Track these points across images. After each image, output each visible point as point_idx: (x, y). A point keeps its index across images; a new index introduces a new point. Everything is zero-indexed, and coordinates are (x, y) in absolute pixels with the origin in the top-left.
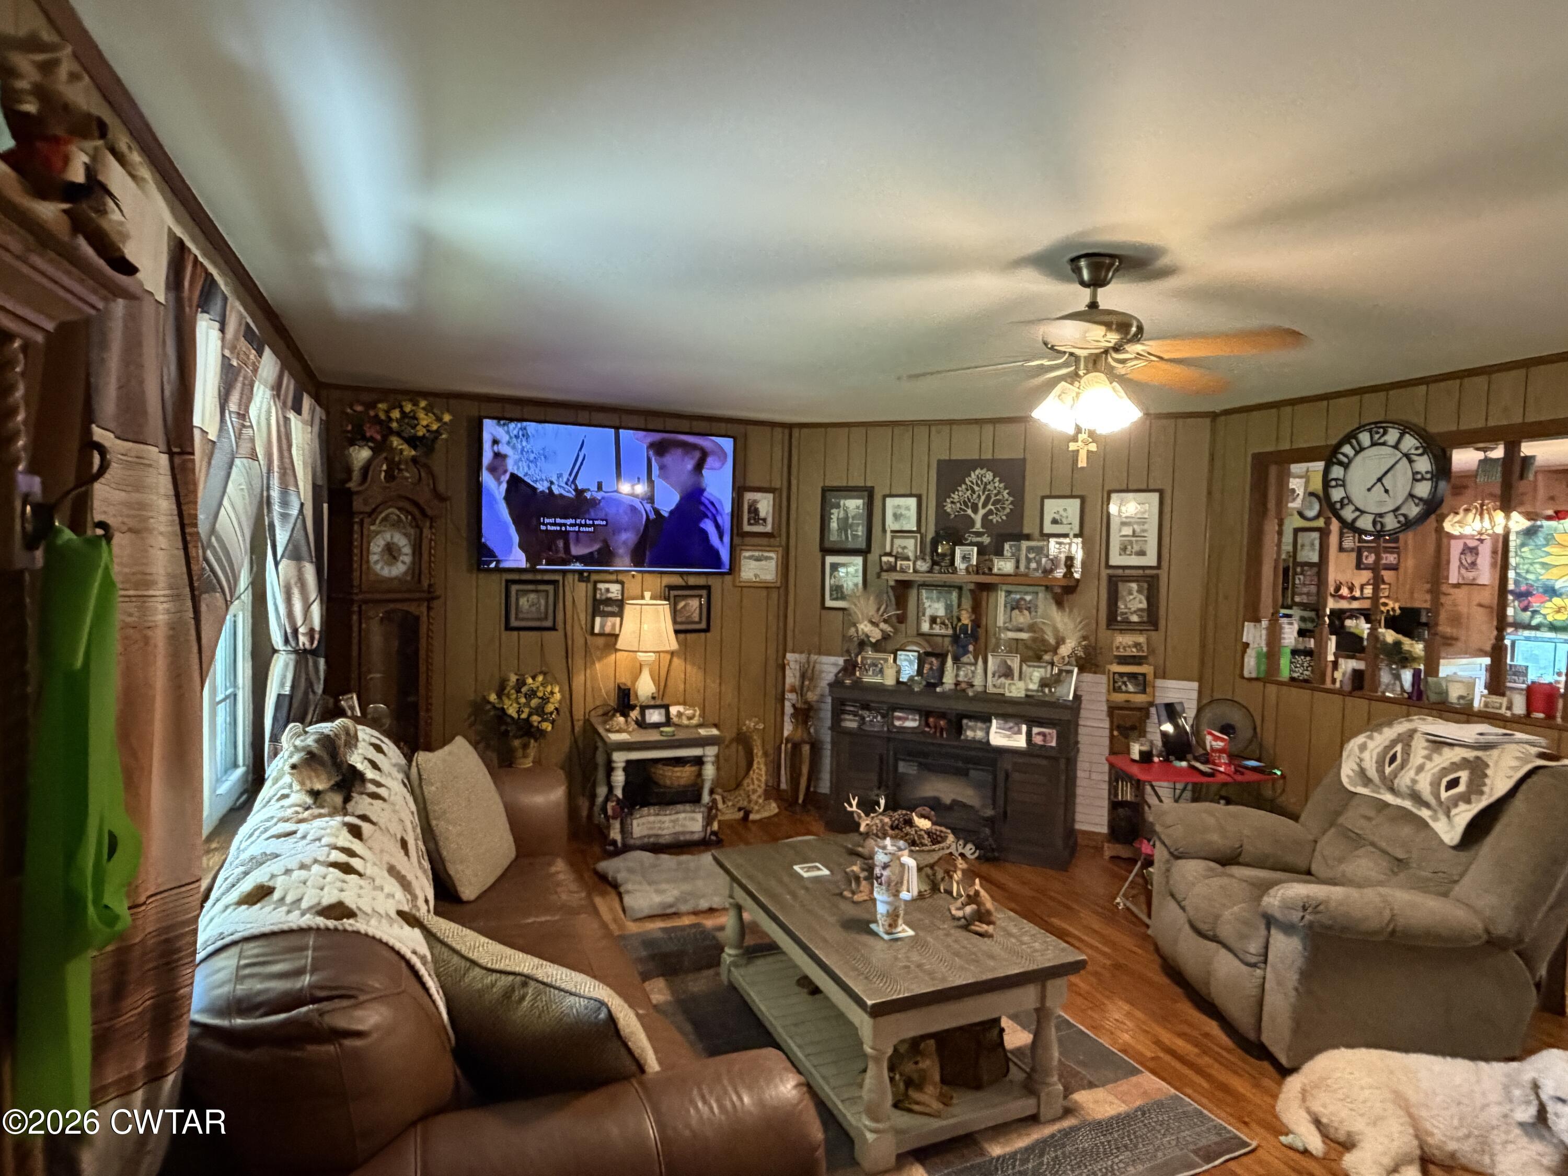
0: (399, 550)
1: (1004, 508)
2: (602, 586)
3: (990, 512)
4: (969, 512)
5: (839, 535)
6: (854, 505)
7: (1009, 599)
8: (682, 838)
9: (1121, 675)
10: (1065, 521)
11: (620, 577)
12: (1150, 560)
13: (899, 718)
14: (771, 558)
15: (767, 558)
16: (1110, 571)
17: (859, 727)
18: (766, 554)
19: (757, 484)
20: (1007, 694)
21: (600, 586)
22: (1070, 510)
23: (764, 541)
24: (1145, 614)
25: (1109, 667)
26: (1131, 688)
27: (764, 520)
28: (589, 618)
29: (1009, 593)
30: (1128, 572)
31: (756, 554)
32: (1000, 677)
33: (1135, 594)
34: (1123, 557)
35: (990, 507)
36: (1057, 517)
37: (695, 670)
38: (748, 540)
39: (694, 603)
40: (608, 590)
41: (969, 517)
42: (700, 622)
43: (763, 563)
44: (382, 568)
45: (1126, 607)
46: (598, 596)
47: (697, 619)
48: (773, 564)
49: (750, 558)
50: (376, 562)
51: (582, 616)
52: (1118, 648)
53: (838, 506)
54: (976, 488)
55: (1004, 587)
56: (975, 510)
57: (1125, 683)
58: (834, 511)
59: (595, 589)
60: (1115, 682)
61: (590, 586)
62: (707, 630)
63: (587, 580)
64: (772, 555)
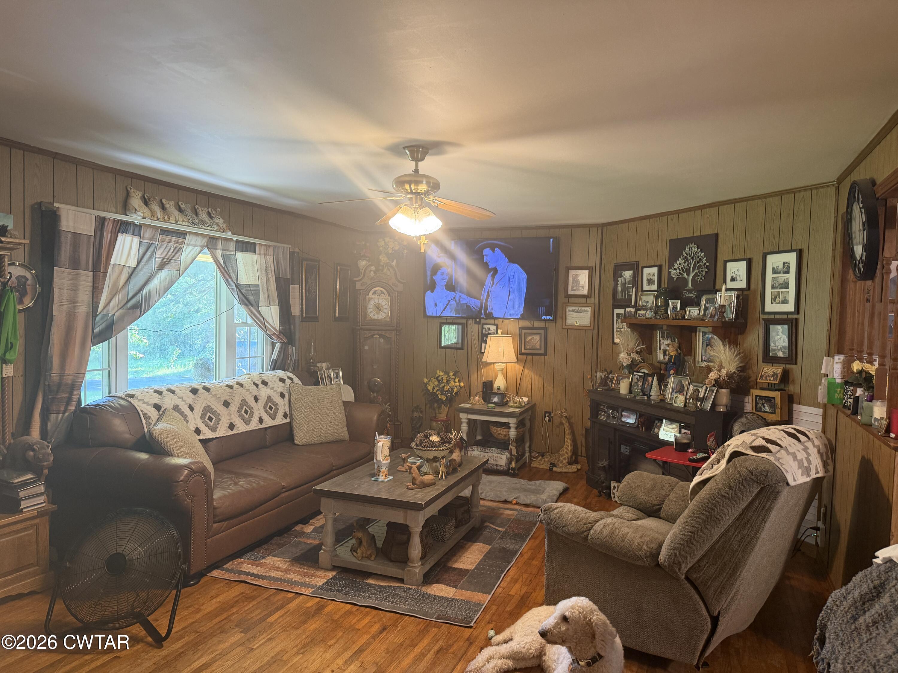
0: (382, 307)
1: (702, 271)
2: (486, 327)
3: (696, 275)
4: (685, 275)
5: (622, 295)
6: (628, 274)
7: (705, 338)
8: (495, 467)
9: (762, 397)
10: (738, 279)
11: (497, 322)
12: (790, 307)
13: (626, 416)
14: (587, 311)
15: (584, 311)
16: (766, 317)
17: (606, 420)
18: (583, 308)
19: (578, 265)
20: (674, 404)
21: (485, 326)
22: (741, 269)
23: (583, 300)
24: (787, 351)
25: (752, 391)
26: (767, 409)
27: (583, 287)
28: (480, 344)
29: (705, 333)
30: (777, 316)
31: (577, 308)
32: (676, 392)
33: (781, 334)
34: (774, 305)
35: (696, 271)
36: (734, 276)
37: (537, 378)
38: (572, 300)
39: (537, 338)
40: (489, 329)
41: (685, 278)
42: (540, 349)
43: (582, 314)
44: (374, 315)
45: (775, 345)
46: (484, 332)
47: (538, 347)
48: (589, 313)
49: (572, 311)
50: (371, 312)
51: (477, 342)
52: (762, 376)
53: (621, 276)
54: (689, 258)
55: (703, 329)
56: (688, 275)
57: (763, 404)
58: (619, 279)
59: (483, 328)
60: (757, 403)
61: (480, 326)
62: (545, 354)
63: (479, 323)
64: (589, 309)
